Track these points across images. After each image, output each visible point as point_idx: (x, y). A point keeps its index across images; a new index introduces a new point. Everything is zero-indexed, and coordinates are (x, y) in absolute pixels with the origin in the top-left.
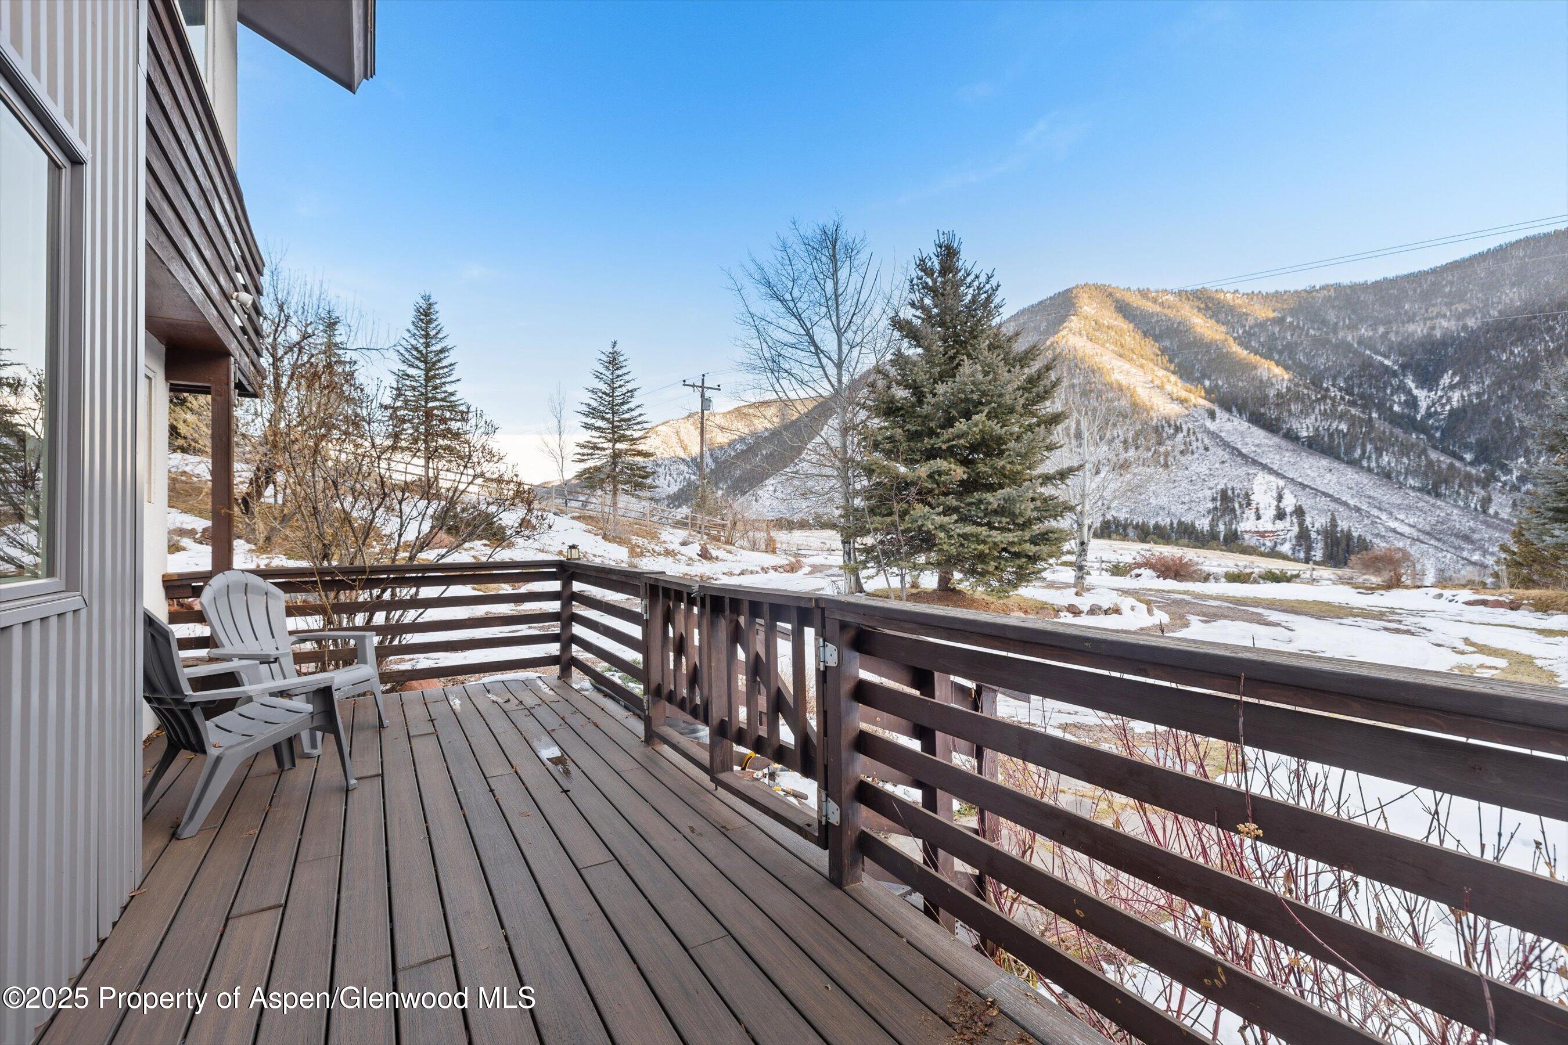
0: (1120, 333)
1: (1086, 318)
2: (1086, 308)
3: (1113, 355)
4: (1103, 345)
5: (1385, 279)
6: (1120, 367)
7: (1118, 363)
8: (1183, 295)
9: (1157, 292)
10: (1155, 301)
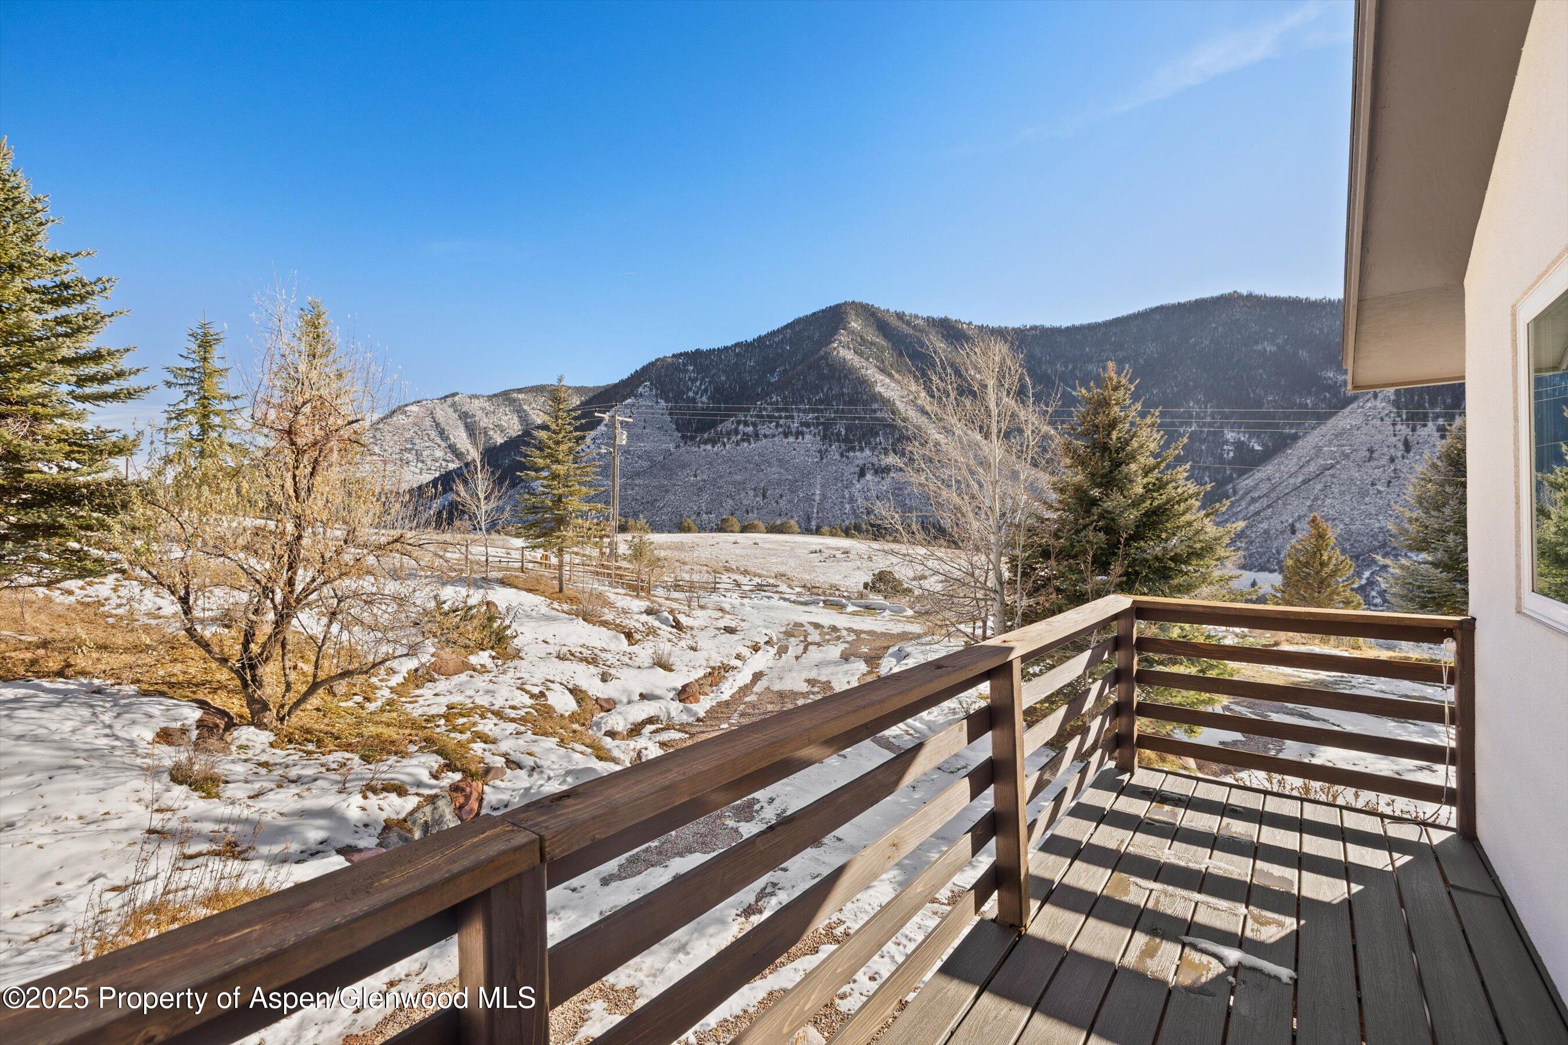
0: (881, 349)
1: (853, 332)
2: (853, 323)
3: (876, 369)
4: (867, 359)
5: (1074, 326)
6: (882, 381)
7: (880, 377)
8: (931, 322)
9: (911, 316)
10: (908, 323)
